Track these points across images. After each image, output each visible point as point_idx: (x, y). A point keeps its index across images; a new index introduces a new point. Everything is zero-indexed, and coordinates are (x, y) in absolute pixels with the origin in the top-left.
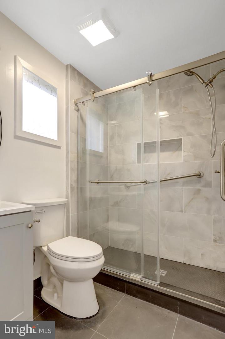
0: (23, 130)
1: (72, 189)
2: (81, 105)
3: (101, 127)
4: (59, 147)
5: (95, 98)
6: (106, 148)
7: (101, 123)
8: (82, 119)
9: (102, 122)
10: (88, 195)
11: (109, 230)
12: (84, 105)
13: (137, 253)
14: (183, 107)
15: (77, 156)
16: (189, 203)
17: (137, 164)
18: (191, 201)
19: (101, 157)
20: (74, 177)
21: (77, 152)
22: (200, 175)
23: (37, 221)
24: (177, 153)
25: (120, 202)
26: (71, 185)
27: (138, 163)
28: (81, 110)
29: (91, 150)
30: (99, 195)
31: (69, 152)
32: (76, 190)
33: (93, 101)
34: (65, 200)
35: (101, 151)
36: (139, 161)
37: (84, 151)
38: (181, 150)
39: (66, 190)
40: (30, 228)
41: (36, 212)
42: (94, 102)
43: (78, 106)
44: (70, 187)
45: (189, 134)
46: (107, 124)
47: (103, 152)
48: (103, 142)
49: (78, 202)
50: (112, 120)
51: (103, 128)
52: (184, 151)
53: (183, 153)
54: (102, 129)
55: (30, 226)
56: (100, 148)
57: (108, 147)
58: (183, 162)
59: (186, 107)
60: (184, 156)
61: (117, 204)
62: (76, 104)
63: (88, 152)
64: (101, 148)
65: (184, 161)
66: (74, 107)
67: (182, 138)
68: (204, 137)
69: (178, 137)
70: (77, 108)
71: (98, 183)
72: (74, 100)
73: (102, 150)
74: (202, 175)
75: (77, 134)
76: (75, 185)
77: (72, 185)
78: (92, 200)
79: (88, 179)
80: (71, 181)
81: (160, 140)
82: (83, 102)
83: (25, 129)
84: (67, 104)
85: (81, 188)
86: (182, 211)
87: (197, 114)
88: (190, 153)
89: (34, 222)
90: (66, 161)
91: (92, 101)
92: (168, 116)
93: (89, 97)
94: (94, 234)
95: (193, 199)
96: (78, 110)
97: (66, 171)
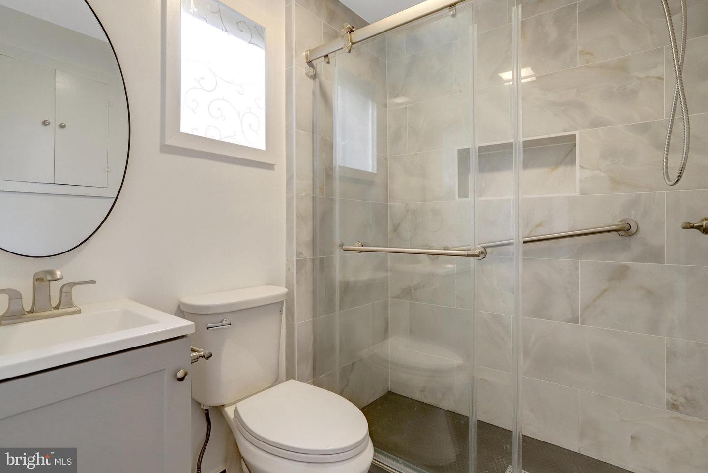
0: (182, 131)
1: (300, 264)
2: (320, 64)
3: (371, 113)
4: (270, 167)
5: (353, 44)
6: (382, 161)
7: (370, 103)
8: (324, 97)
9: (372, 101)
10: (338, 276)
11: (388, 362)
12: (328, 63)
13: (455, 413)
14: (581, 52)
15: (313, 184)
16: (595, 300)
17: (457, 199)
18: (598, 297)
19: (371, 183)
20: (307, 236)
21: (312, 174)
22: (626, 231)
23: (204, 356)
24: (561, 170)
25: (416, 289)
26: (299, 254)
27: (460, 197)
28: (322, 77)
29: (344, 168)
30: (365, 276)
31: (292, 176)
32: (309, 266)
33: (349, 51)
34: (283, 290)
35: (370, 170)
36: (463, 193)
37: (329, 172)
38: (573, 162)
39: (287, 266)
40: (181, 379)
41: (209, 325)
42: (351, 53)
43: (315, 67)
44: (295, 259)
45: (596, 124)
46: (385, 106)
47: (375, 171)
48: (375, 148)
49: (314, 292)
50: (397, 96)
51: (375, 114)
52: (582, 167)
53: (578, 172)
54: (373, 117)
55: (180, 374)
56: (368, 164)
57: (386, 159)
58: (578, 194)
59: (588, 53)
60: (581, 181)
61: (408, 293)
62: (310, 63)
63: (337, 173)
64: (370, 162)
65: (582, 192)
66: (304, 70)
67: (577, 133)
68: (643, 128)
69: (565, 131)
70: (312, 72)
71: (361, 251)
72: (304, 54)
73: (373, 167)
74: (633, 229)
75: (313, 133)
76: (307, 254)
77: (302, 254)
78: (347, 287)
79: (337, 240)
80: (298, 244)
81: (521, 140)
82: (326, 56)
83: (185, 128)
84: (289, 63)
85: (322, 260)
86: (574, 320)
87: (622, 68)
88: (597, 172)
89: (195, 360)
90: (287, 197)
91: (347, 51)
92: (534, 78)
93: (339, 43)
94: (353, 364)
95: (605, 291)
96: (314, 77)
97: (287, 221)
